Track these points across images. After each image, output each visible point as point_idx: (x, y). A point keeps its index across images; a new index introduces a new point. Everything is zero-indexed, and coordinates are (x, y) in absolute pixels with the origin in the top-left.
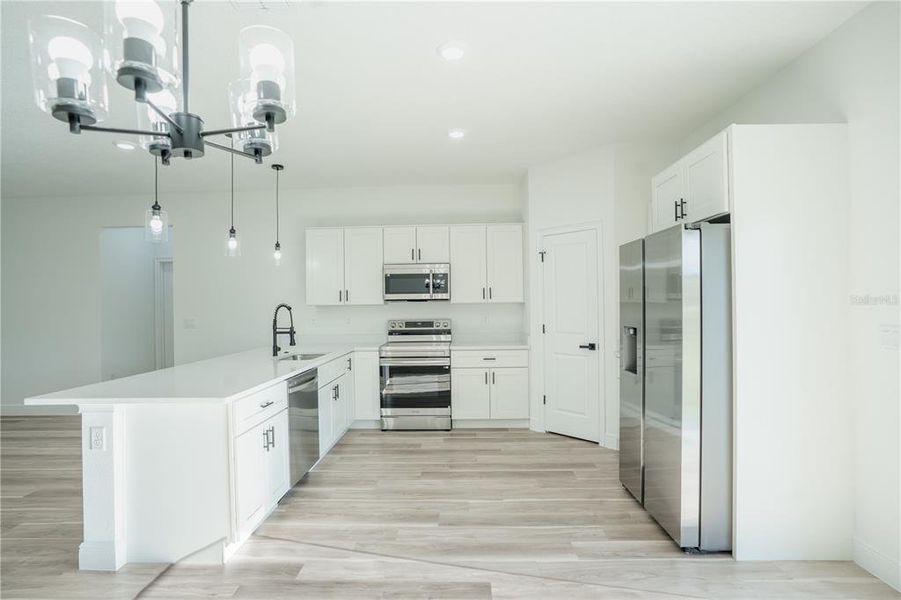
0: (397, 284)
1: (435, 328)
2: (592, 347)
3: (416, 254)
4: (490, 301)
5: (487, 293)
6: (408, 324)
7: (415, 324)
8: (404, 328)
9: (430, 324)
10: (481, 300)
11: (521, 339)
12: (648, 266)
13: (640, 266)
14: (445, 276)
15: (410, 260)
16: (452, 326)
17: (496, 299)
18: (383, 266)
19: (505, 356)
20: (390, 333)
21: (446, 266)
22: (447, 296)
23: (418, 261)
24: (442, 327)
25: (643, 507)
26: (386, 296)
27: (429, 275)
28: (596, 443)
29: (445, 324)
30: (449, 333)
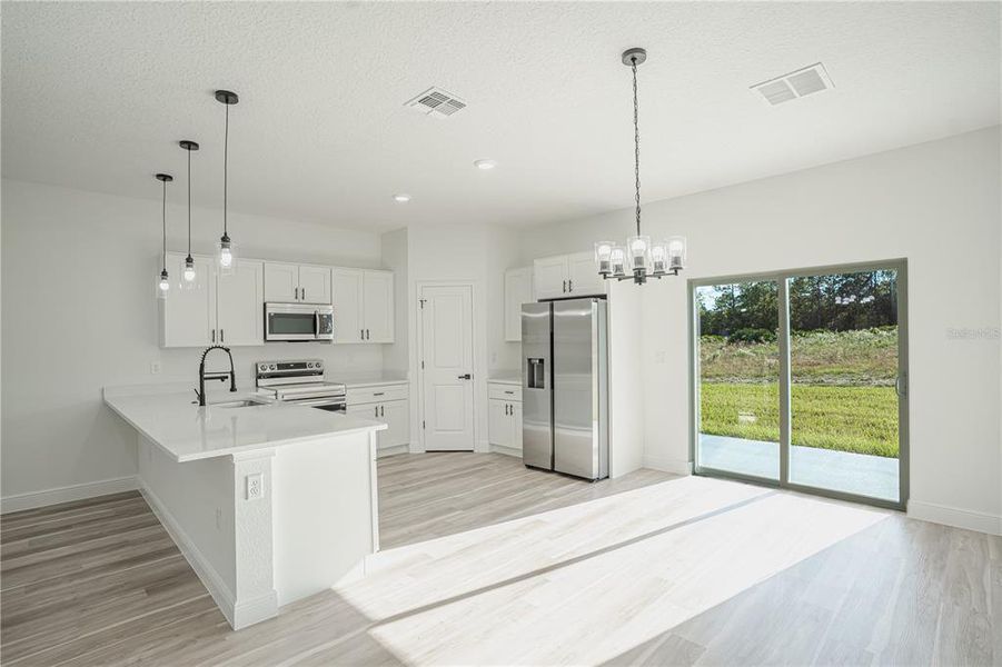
0: (276, 323)
1: (309, 369)
2: (468, 377)
3: (299, 294)
4: (369, 341)
5: (365, 334)
6: (280, 366)
7: (287, 366)
8: (276, 371)
9: (303, 365)
10: (359, 340)
11: (392, 375)
12: (556, 313)
13: (548, 313)
14: (330, 317)
15: (293, 299)
16: (325, 367)
17: (372, 340)
18: (265, 305)
19: (391, 391)
20: (259, 377)
21: (331, 307)
22: (331, 336)
23: (301, 301)
24: (315, 368)
25: (552, 471)
26: (269, 337)
27: (315, 315)
28: (472, 451)
29: (318, 365)
30: (321, 373)
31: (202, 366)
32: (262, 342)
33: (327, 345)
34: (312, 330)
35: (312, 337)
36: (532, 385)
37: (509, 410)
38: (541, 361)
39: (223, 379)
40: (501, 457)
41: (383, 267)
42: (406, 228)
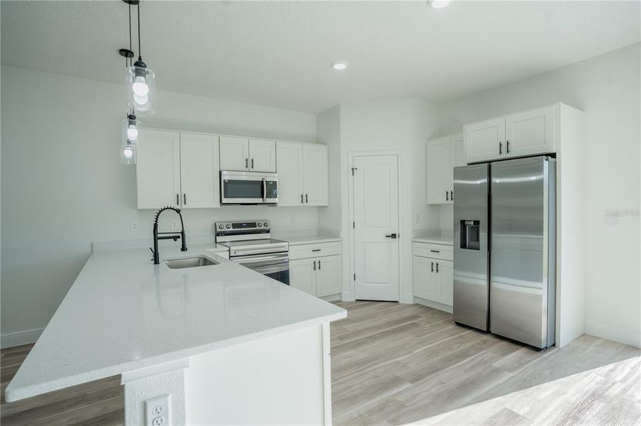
0: (231, 189)
1: (258, 228)
2: (394, 236)
3: (249, 163)
4: (306, 204)
5: (304, 198)
6: (235, 225)
7: (240, 225)
8: (231, 229)
9: (253, 225)
10: (299, 204)
11: (327, 233)
13: (485, 180)
14: (275, 183)
15: (244, 168)
16: (272, 226)
17: (311, 203)
18: (220, 172)
19: (327, 247)
20: (218, 234)
21: (276, 175)
22: (276, 200)
23: (251, 169)
24: (263, 227)
25: (488, 332)
26: (225, 200)
27: (262, 182)
28: (397, 302)
29: (265, 225)
30: (268, 232)
31: (156, 226)
32: (217, 205)
33: (271, 208)
34: (260, 194)
35: (260, 200)
36: (463, 246)
37: (435, 268)
38: (477, 223)
39: (175, 238)
40: (427, 310)
41: (318, 141)
42: (339, 106)
